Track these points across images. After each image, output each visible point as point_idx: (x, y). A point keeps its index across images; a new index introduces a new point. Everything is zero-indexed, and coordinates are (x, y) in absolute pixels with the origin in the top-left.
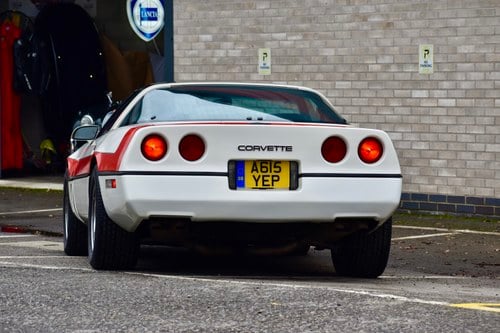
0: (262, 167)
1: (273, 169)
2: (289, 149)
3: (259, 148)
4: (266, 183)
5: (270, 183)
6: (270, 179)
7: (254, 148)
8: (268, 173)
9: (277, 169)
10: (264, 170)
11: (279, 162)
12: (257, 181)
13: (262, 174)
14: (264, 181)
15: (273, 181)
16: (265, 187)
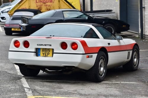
0: (45, 50)
1: (48, 51)
2: (50, 45)
3: (42, 45)
4: (46, 55)
5: (47, 55)
6: (47, 54)
7: (41, 45)
8: (46, 52)
9: (49, 51)
10: (45, 51)
11: (50, 49)
12: (43, 54)
13: (45, 52)
14: (45, 54)
15: (48, 54)
16: (46, 56)
